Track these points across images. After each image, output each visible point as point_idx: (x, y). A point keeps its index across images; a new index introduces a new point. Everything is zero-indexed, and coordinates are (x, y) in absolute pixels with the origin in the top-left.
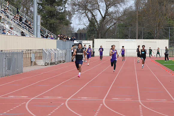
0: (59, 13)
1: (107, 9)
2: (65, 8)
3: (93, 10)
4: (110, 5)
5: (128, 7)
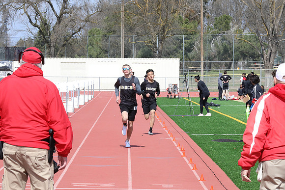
1: (65, 2)
3: (38, 2)
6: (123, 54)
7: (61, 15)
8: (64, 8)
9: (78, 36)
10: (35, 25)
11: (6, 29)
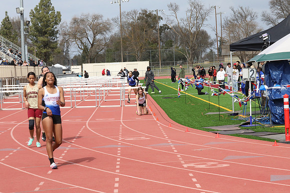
0: (52, 42)
1: (94, 37)
2: (57, 38)
3: (82, 38)
4: (96, 33)
5: (113, 34)
6: (122, 60)
7: (93, 43)
8: (94, 40)
9: (101, 52)
10: (81, 49)
11: (68, 51)
